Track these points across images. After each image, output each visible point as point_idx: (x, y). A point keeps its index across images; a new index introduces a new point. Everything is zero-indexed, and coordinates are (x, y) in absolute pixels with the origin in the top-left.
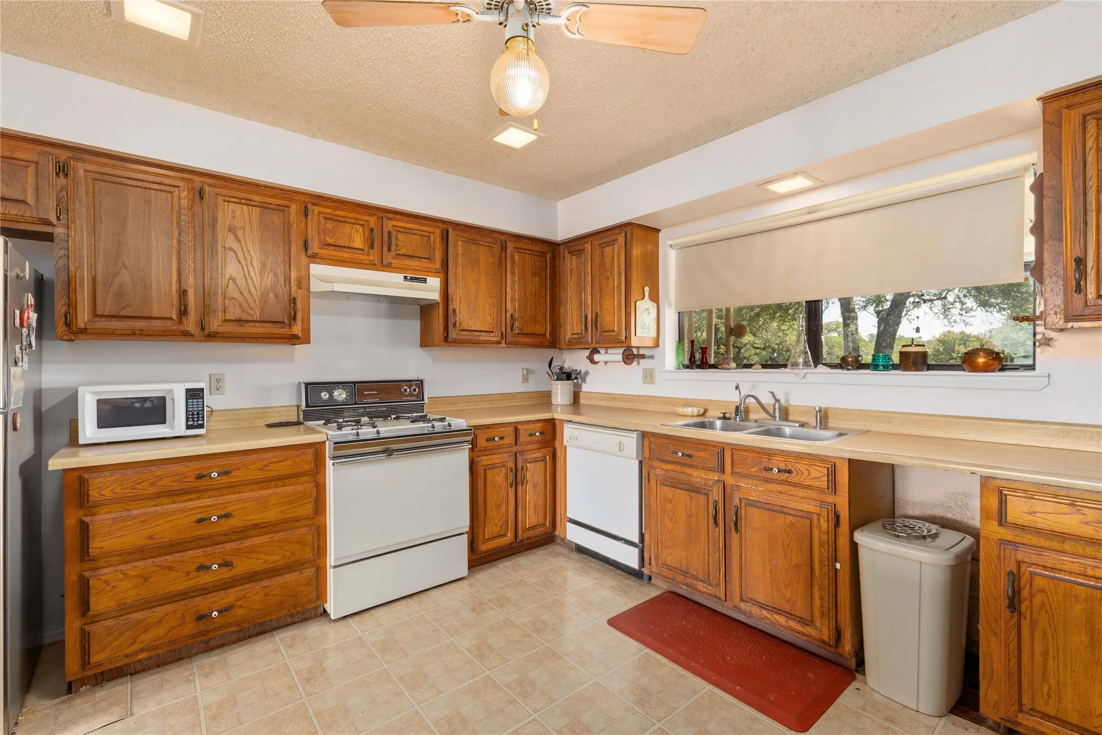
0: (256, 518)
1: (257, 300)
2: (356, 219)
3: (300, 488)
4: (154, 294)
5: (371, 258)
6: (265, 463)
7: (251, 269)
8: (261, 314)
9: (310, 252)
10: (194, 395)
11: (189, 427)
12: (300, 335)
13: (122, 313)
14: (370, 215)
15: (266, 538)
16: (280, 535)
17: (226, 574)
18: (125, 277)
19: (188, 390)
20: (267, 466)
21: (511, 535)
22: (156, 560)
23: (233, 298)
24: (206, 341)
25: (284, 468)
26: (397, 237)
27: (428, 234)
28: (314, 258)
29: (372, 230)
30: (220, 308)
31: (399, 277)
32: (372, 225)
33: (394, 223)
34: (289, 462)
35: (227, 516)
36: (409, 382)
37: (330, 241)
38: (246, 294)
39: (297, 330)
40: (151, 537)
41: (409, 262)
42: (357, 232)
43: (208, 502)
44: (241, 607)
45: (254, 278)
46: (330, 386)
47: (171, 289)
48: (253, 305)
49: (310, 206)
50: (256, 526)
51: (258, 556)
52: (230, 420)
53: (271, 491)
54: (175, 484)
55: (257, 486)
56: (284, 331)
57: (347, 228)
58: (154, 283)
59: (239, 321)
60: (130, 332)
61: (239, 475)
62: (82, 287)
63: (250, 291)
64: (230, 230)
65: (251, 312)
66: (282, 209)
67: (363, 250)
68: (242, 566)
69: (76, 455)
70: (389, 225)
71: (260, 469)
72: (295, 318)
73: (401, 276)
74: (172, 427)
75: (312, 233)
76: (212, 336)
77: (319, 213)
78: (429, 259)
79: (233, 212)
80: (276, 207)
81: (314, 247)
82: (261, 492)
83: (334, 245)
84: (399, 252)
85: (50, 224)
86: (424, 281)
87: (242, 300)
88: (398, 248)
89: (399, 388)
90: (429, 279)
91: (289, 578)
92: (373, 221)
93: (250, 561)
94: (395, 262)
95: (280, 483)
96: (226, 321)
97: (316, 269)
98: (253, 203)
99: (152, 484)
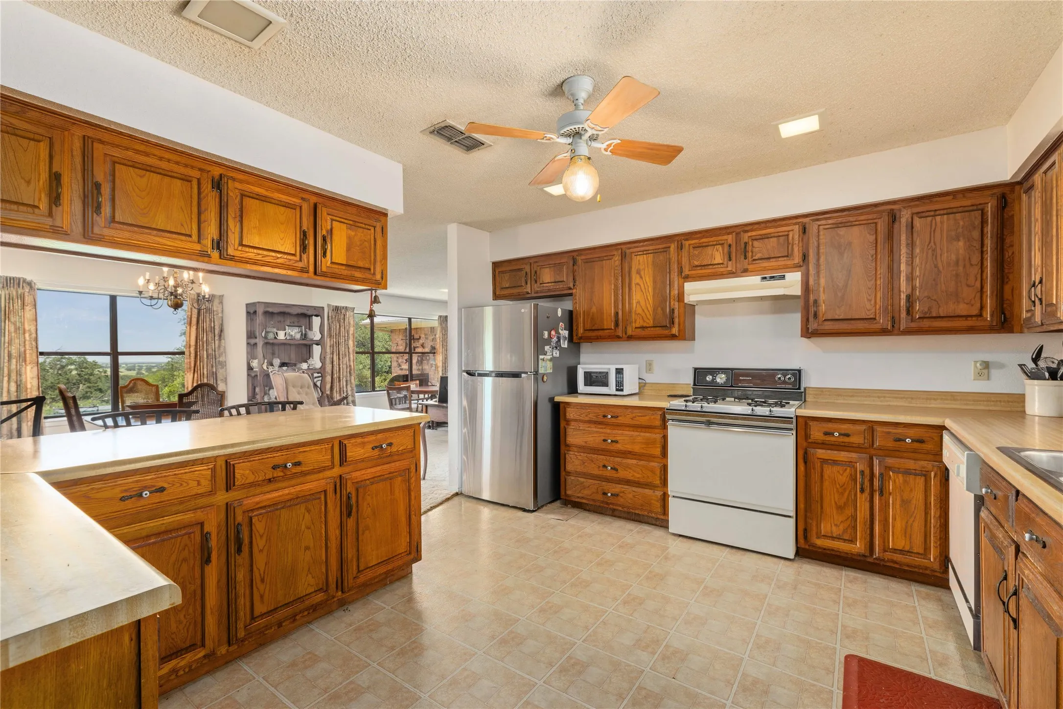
0: (629, 447)
1: (651, 313)
2: (717, 241)
3: (654, 436)
4: (605, 317)
5: (729, 269)
6: (634, 415)
7: (648, 294)
8: (653, 322)
9: (683, 274)
10: (619, 371)
11: (617, 390)
12: (677, 334)
13: (593, 328)
14: (729, 234)
15: (634, 462)
16: (642, 463)
17: (614, 474)
18: (594, 309)
19: (616, 369)
20: (635, 417)
21: (861, 545)
22: (589, 455)
23: (639, 314)
24: (627, 341)
25: (644, 420)
26: (752, 245)
27: (786, 233)
28: (687, 278)
29: (730, 246)
30: (634, 321)
31: (756, 280)
32: (730, 241)
33: (750, 234)
34: (647, 418)
35: (616, 442)
36: (785, 372)
37: (696, 263)
38: (646, 310)
39: (675, 330)
40: (586, 442)
41: (766, 264)
42: (718, 251)
43: (608, 431)
44: (622, 497)
45: (650, 300)
46: (714, 371)
47: (611, 313)
48: (649, 316)
49: (683, 242)
50: (630, 452)
51: (629, 471)
52: (654, 390)
53: (638, 433)
54: (594, 418)
55: (631, 429)
56: (666, 332)
57: (709, 250)
58: (605, 312)
59: (643, 328)
60: (596, 338)
61: (621, 420)
62: (580, 317)
63: (647, 309)
64: (637, 273)
65: (648, 321)
66: (666, 250)
67: (722, 264)
68: (622, 474)
69: (577, 397)
70: (745, 237)
71: (632, 419)
72: (673, 323)
73: (759, 278)
74: (610, 389)
75: (685, 261)
76: (630, 338)
77: (689, 245)
78: (787, 256)
79: (639, 260)
80: (662, 250)
81: (686, 271)
82: (633, 433)
83: (700, 266)
84: (754, 258)
85: (570, 289)
86: (783, 277)
87: (643, 315)
88: (754, 255)
89: (774, 376)
90: (788, 275)
91: (648, 492)
92: (730, 239)
93: (625, 472)
94: (750, 267)
95: (644, 430)
96: (636, 328)
97: (689, 286)
98: (650, 252)
99: (586, 416)
